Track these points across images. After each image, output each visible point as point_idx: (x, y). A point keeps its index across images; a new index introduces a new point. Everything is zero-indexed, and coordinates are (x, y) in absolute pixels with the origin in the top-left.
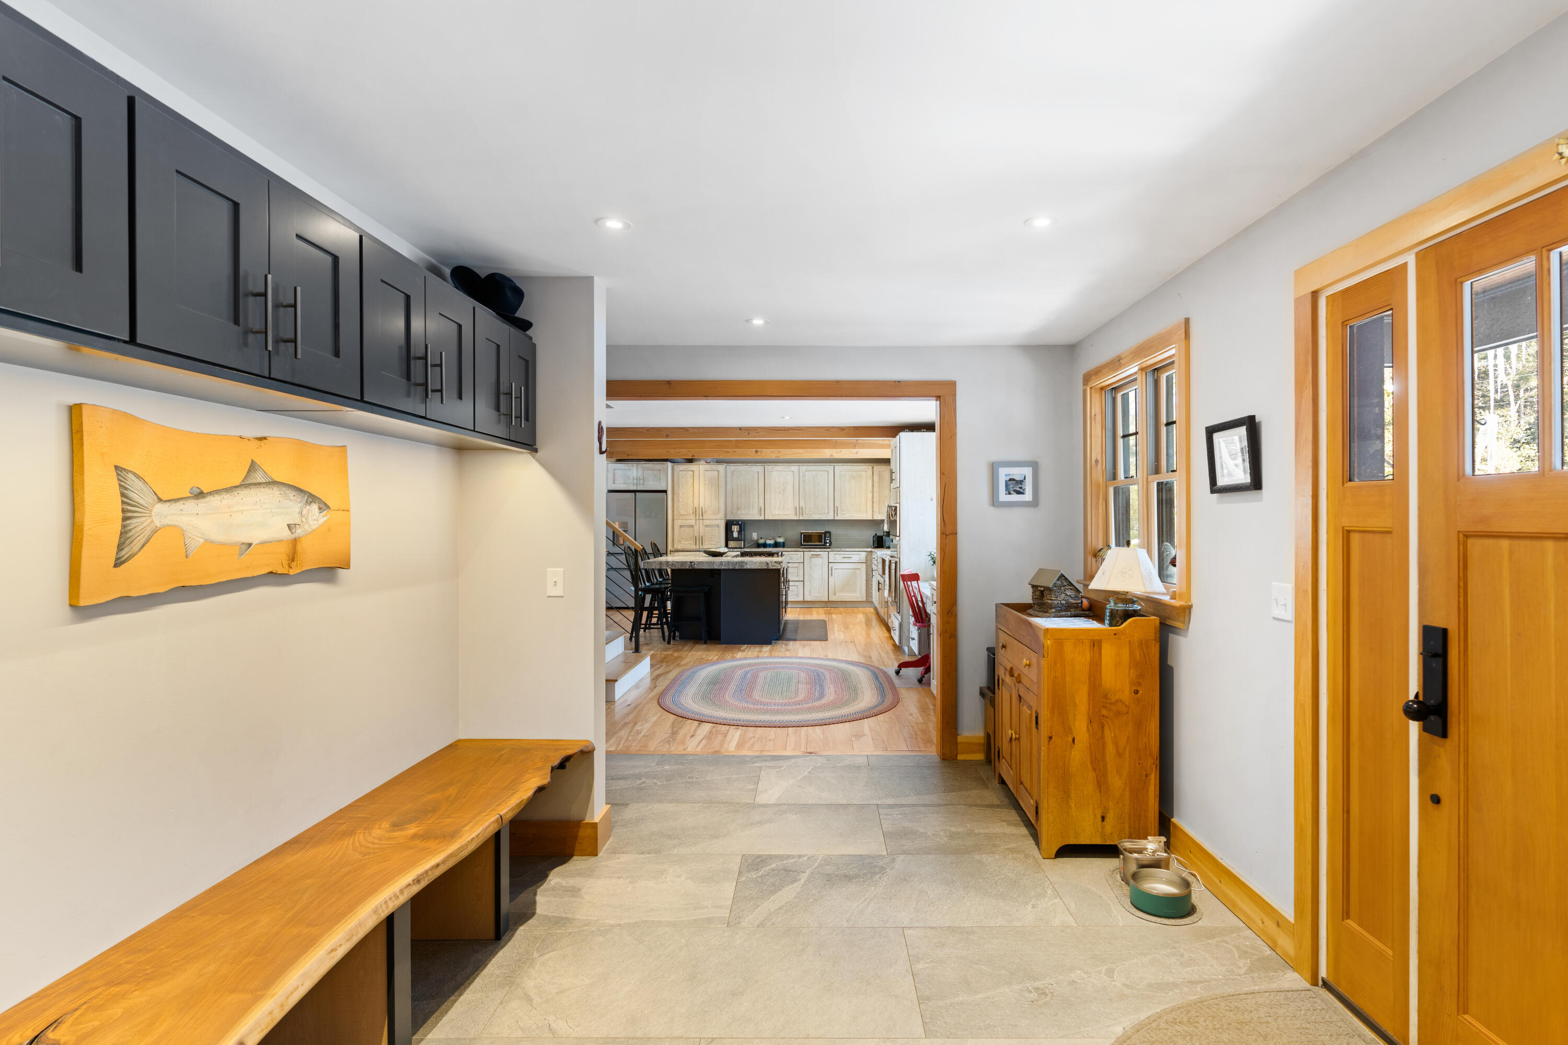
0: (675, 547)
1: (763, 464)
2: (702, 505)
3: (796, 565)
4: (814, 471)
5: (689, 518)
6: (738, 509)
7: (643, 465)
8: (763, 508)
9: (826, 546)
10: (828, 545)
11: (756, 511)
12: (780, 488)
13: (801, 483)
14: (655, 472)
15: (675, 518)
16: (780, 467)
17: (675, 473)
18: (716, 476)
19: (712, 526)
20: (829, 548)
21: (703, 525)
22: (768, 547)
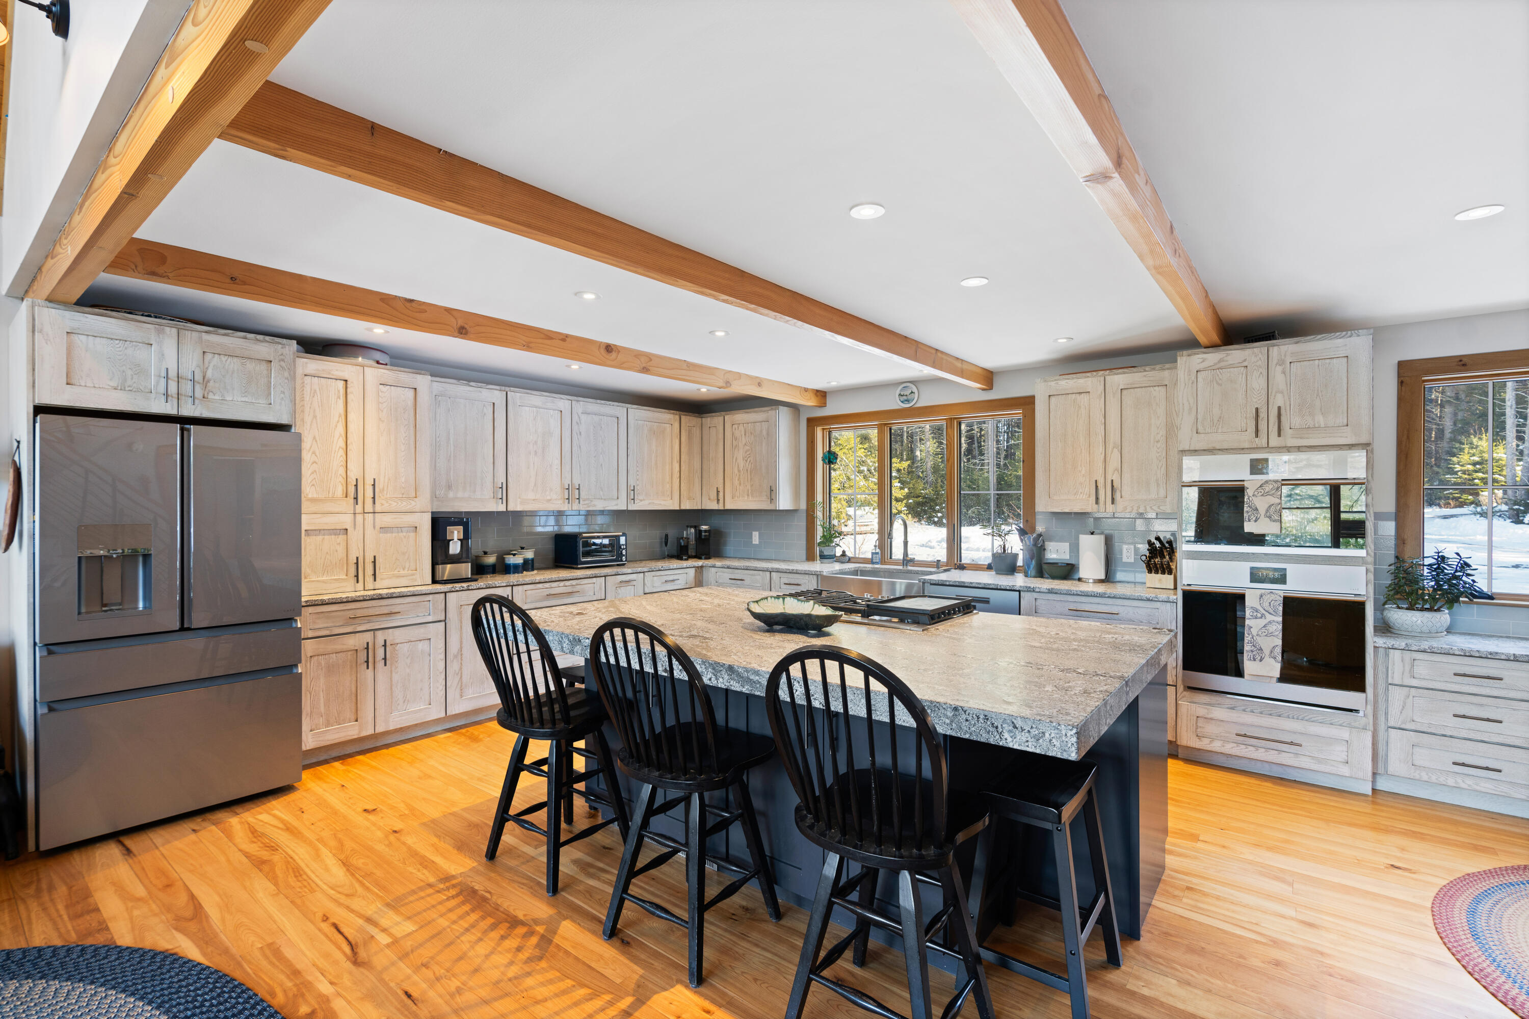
1: (507, 389)
2: (371, 472)
4: (596, 414)
5: (336, 510)
6: (449, 487)
7: (205, 337)
8: (503, 486)
9: (622, 561)
10: (624, 558)
11: (488, 493)
12: (536, 442)
14: (250, 366)
16: (537, 399)
18: (410, 403)
19: (400, 529)
21: (374, 527)
22: (514, 573)
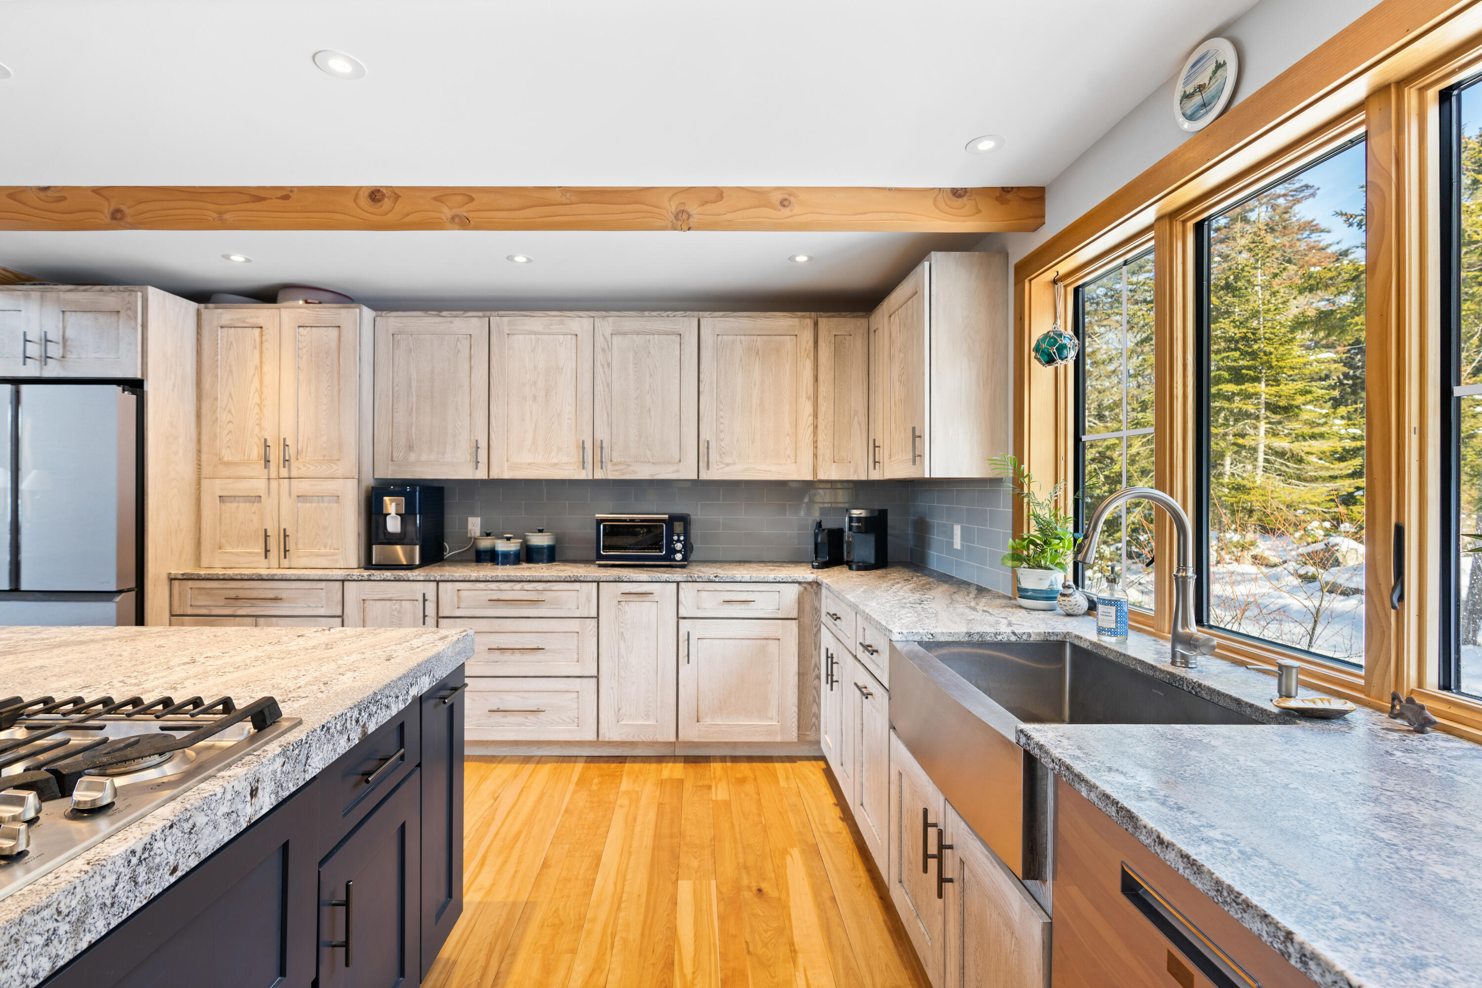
0: (205, 562)
1: (488, 313)
2: (287, 433)
3: (574, 625)
4: (638, 334)
5: (245, 474)
6: (410, 448)
7: (63, 295)
8: (483, 444)
9: (675, 560)
10: (679, 556)
11: (462, 453)
12: (535, 383)
13: (599, 369)
15: (205, 471)
16: (536, 322)
17: (206, 332)
18: (334, 345)
19: (320, 498)
20: (683, 567)
21: (290, 495)
22: (503, 564)
